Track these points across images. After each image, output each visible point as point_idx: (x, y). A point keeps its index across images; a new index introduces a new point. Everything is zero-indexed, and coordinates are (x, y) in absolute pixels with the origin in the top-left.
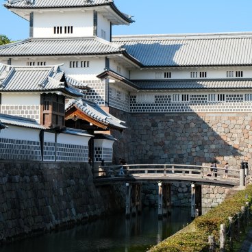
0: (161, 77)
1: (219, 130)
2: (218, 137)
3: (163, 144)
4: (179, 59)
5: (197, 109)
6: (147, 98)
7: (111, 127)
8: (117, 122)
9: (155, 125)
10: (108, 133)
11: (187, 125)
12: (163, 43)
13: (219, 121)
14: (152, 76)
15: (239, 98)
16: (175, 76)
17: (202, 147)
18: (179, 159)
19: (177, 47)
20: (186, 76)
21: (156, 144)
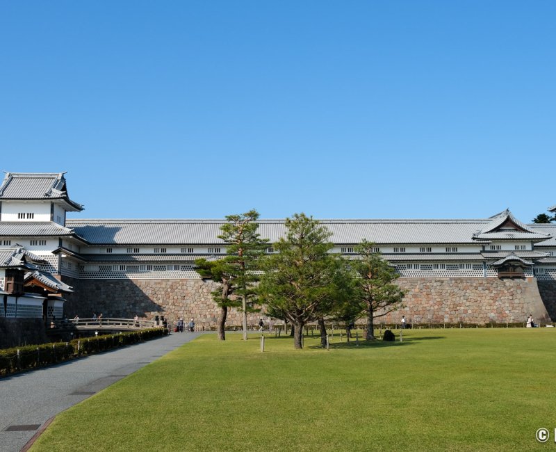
0: (105, 252)
1: (148, 292)
2: (147, 298)
3: (104, 303)
4: (119, 238)
5: (131, 276)
6: (93, 268)
7: (60, 291)
8: (66, 287)
9: (98, 288)
10: (60, 295)
11: (123, 288)
12: (107, 226)
13: (148, 284)
14: (98, 251)
15: (163, 269)
16: (115, 251)
17: (134, 305)
18: (117, 314)
19: (117, 229)
20: (124, 251)
21: (99, 303)
